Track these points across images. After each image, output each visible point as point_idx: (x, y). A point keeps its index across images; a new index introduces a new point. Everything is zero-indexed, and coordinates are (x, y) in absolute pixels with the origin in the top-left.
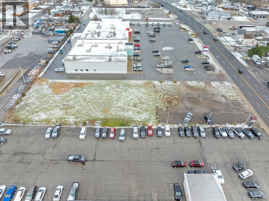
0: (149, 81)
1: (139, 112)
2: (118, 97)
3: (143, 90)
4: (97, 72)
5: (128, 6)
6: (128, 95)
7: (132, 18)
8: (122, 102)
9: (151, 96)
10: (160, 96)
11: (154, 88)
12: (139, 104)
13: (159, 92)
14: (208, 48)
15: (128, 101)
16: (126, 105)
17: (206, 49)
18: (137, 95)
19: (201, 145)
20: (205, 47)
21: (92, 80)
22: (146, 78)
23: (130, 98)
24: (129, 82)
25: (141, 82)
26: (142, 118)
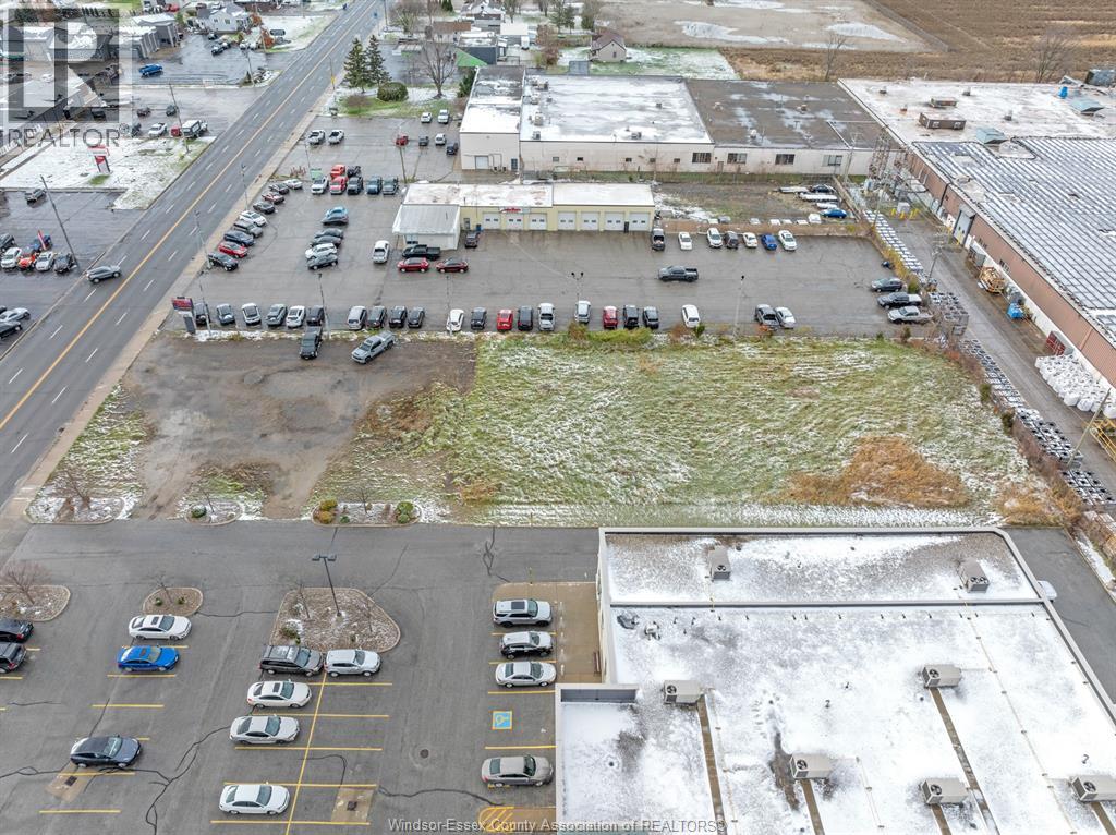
0: (471, 519)
1: (534, 372)
2: (618, 428)
3: (509, 461)
6: (579, 437)
8: (596, 406)
9: (475, 435)
10: (434, 437)
11: (452, 477)
12: (531, 398)
13: (435, 455)
15: (575, 411)
16: (579, 393)
18: (537, 435)
22: (479, 547)
23: (567, 424)
24: (577, 516)
25: (513, 514)
26: (524, 355)
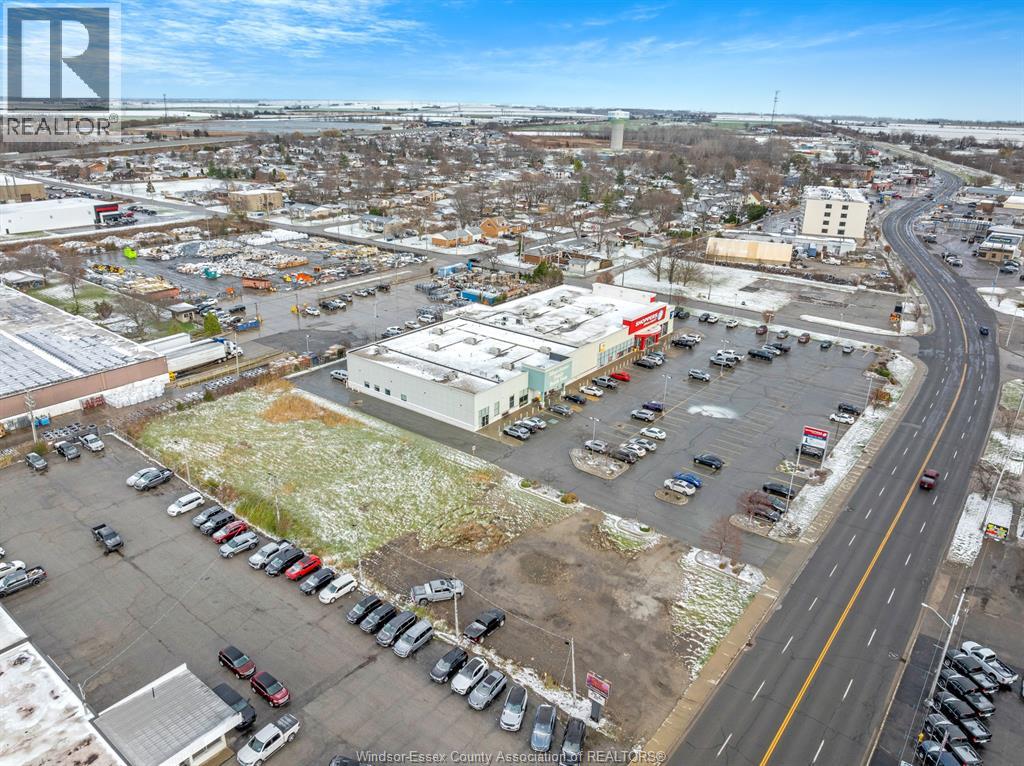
0: (497, 471)
4: (407, 405)
5: (789, 268)
7: (743, 304)
13: (481, 504)
14: (824, 438)
17: (815, 440)
19: (361, 667)
20: (810, 433)
21: (366, 416)
